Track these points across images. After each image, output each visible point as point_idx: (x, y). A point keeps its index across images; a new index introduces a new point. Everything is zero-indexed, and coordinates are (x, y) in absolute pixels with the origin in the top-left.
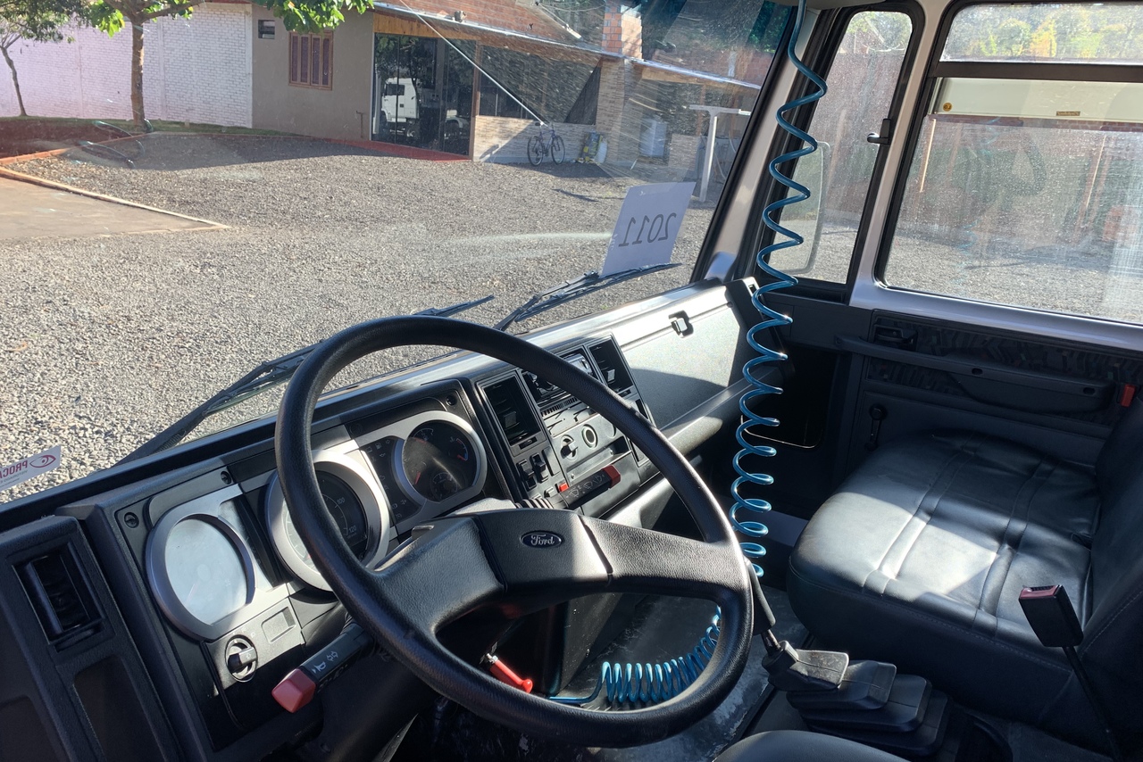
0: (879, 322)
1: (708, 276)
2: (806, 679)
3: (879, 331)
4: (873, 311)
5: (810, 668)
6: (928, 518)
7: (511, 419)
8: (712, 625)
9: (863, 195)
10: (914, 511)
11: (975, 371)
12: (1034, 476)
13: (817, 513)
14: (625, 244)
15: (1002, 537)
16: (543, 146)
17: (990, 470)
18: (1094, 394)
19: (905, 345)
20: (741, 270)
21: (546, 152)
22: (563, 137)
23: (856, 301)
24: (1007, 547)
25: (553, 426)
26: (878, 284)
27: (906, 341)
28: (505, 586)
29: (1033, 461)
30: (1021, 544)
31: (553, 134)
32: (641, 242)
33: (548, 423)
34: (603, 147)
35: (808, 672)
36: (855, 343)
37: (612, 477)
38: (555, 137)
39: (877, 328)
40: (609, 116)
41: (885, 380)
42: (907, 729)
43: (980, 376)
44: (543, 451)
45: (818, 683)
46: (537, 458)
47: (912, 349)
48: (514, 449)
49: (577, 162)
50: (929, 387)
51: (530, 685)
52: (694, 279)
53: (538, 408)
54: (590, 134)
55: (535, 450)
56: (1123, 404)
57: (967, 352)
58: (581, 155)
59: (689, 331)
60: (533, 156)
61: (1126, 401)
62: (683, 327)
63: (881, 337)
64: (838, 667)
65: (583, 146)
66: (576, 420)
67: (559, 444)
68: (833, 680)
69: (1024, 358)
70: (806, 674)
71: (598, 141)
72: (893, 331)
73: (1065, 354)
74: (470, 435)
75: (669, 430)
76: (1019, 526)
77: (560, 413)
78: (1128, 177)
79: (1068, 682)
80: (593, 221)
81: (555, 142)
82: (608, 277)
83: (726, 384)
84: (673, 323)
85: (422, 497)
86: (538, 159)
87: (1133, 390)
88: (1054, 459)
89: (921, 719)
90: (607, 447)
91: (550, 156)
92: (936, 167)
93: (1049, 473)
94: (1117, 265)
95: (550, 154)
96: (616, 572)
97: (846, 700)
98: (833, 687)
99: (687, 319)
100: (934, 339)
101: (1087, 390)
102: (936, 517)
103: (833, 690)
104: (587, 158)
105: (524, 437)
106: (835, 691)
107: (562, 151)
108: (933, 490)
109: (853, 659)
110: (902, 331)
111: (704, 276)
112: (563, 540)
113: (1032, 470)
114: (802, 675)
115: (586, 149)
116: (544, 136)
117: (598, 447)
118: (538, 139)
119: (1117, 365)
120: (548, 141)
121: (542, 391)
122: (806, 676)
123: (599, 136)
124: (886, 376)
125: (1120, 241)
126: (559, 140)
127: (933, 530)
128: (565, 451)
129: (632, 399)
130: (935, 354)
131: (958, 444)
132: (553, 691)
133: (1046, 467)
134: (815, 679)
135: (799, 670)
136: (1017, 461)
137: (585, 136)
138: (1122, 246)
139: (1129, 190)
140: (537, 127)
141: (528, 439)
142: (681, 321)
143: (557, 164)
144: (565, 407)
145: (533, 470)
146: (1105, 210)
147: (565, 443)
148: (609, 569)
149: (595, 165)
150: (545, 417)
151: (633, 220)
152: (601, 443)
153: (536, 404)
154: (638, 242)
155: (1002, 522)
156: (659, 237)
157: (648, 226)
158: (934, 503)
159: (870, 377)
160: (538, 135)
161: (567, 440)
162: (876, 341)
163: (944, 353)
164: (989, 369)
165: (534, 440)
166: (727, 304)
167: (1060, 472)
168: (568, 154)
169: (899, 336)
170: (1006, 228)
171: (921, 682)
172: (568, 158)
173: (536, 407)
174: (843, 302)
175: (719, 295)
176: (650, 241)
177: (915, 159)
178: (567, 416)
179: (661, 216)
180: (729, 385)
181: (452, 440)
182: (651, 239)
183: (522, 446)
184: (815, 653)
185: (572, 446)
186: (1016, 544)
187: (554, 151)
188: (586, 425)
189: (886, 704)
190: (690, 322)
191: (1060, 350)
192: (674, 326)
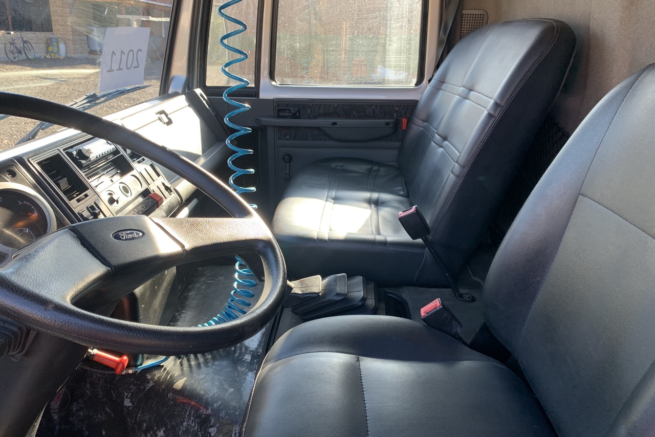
0: (278, 105)
1: (170, 91)
2: (302, 296)
3: (279, 111)
4: (274, 100)
5: (302, 289)
6: (333, 201)
7: (64, 183)
8: (234, 289)
9: (254, 31)
10: (325, 199)
11: (334, 124)
12: (372, 173)
13: (276, 211)
14: (110, 71)
15: (370, 202)
16: (17, 48)
17: (352, 174)
18: (391, 126)
19: (294, 116)
20: (190, 85)
21: (20, 52)
22: (30, 41)
23: (263, 95)
24: (373, 206)
25: (97, 186)
26: (273, 83)
27: (295, 114)
28: (112, 269)
29: (369, 167)
30: (379, 203)
31: (23, 40)
32: (122, 69)
33: (93, 184)
34: (62, 46)
35: (302, 291)
36: (268, 119)
37: (158, 200)
38: (25, 42)
39: (278, 109)
40: (61, 25)
41: (288, 139)
42: (361, 304)
43: (337, 126)
44: (95, 203)
45: (309, 295)
46: (92, 207)
47: (299, 118)
48: (73, 203)
49: (45, 57)
50: (311, 139)
51: (126, 360)
52: (161, 93)
53: (83, 174)
54: (51, 39)
55: (89, 202)
56: (403, 128)
57: (327, 115)
58: (47, 52)
59: (170, 122)
60: (11, 56)
61: (404, 127)
62: (166, 120)
63: (281, 114)
64: (316, 284)
65: (47, 47)
66: (112, 181)
67: (105, 198)
68: (316, 291)
69: (355, 113)
70: (301, 293)
71: (57, 43)
72: (286, 110)
73: (373, 107)
74: (35, 197)
75: (175, 183)
76: (375, 195)
77: (100, 177)
78: (387, 7)
79: (425, 256)
80: (68, 94)
81: (25, 45)
82: (103, 96)
83: (200, 153)
84: (159, 117)
85: (7, 248)
86: (15, 58)
87: (406, 120)
88: (379, 164)
89: (366, 296)
90: (139, 195)
91: (24, 55)
92: (292, 9)
93: (378, 171)
94: (389, 56)
95: (24, 54)
96: (188, 246)
97: (326, 300)
98: (317, 295)
99: (166, 115)
100: (309, 110)
101: (387, 124)
102: (336, 199)
103: (317, 297)
104: (52, 55)
105: (77, 196)
106: (318, 297)
107: (32, 51)
108: (330, 188)
109: (323, 277)
110: (291, 109)
111: (168, 91)
112: (143, 234)
113: (370, 171)
114: (299, 294)
115: (50, 49)
116: (15, 42)
117: (133, 196)
118: (12, 44)
119: (397, 109)
120: (19, 44)
121: (83, 162)
122: (301, 294)
123: (57, 39)
124: (288, 137)
125: (388, 42)
126: (28, 44)
127: (337, 206)
128: (112, 201)
129: (147, 164)
130: (310, 118)
131: (334, 165)
132: (139, 363)
133: (375, 168)
134: (307, 294)
135: (296, 292)
136: (362, 168)
137: (48, 40)
138: (389, 45)
139: (388, 14)
140: (8, 35)
141: (82, 195)
142: (163, 116)
143: (30, 59)
144: (103, 173)
145: (91, 215)
146: (379, 26)
147: (109, 196)
148: (183, 246)
149: (60, 59)
150: (91, 180)
151: (113, 53)
152: (135, 194)
153: (81, 172)
154: (120, 69)
155: (367, 195)
156: (133, 66)
157: (124, 57)
158: (333, 193)
159: (279, 139)
160: (11, 41)
161: (110, 194)
162: (279, 117)
163: (315, 118)
164: (340, 121)
165: (86, 196)
166: (188, 106)
167: (382, 169)
168: (37, 53)
169: (290, 112)
170: (334, 42)
171: (359, 279)
172: (38, 55)
173: (82, 174)
174: (255, 97)
175: (182, 100)
176: (128, 69)
177: (279, 5)
178: (105, 179)
179: (132, 50)
180: (203, 154)
181: (20, 203)
182: (129, 67)
183: (79, 201)
184: (302, 281)
185: (115, 198)
186: (377, 203)
187: (26, 51)
188: (121, 183)
189: (347, 294)
190: (169, 116)
191: (371, 106)
192: (160, 119)
